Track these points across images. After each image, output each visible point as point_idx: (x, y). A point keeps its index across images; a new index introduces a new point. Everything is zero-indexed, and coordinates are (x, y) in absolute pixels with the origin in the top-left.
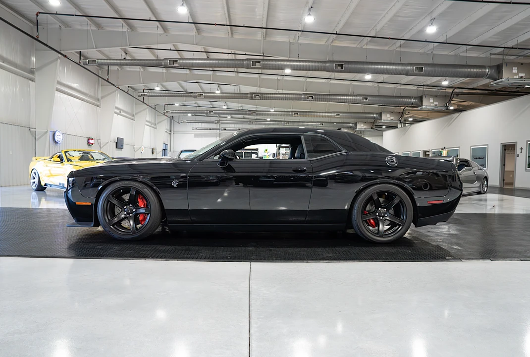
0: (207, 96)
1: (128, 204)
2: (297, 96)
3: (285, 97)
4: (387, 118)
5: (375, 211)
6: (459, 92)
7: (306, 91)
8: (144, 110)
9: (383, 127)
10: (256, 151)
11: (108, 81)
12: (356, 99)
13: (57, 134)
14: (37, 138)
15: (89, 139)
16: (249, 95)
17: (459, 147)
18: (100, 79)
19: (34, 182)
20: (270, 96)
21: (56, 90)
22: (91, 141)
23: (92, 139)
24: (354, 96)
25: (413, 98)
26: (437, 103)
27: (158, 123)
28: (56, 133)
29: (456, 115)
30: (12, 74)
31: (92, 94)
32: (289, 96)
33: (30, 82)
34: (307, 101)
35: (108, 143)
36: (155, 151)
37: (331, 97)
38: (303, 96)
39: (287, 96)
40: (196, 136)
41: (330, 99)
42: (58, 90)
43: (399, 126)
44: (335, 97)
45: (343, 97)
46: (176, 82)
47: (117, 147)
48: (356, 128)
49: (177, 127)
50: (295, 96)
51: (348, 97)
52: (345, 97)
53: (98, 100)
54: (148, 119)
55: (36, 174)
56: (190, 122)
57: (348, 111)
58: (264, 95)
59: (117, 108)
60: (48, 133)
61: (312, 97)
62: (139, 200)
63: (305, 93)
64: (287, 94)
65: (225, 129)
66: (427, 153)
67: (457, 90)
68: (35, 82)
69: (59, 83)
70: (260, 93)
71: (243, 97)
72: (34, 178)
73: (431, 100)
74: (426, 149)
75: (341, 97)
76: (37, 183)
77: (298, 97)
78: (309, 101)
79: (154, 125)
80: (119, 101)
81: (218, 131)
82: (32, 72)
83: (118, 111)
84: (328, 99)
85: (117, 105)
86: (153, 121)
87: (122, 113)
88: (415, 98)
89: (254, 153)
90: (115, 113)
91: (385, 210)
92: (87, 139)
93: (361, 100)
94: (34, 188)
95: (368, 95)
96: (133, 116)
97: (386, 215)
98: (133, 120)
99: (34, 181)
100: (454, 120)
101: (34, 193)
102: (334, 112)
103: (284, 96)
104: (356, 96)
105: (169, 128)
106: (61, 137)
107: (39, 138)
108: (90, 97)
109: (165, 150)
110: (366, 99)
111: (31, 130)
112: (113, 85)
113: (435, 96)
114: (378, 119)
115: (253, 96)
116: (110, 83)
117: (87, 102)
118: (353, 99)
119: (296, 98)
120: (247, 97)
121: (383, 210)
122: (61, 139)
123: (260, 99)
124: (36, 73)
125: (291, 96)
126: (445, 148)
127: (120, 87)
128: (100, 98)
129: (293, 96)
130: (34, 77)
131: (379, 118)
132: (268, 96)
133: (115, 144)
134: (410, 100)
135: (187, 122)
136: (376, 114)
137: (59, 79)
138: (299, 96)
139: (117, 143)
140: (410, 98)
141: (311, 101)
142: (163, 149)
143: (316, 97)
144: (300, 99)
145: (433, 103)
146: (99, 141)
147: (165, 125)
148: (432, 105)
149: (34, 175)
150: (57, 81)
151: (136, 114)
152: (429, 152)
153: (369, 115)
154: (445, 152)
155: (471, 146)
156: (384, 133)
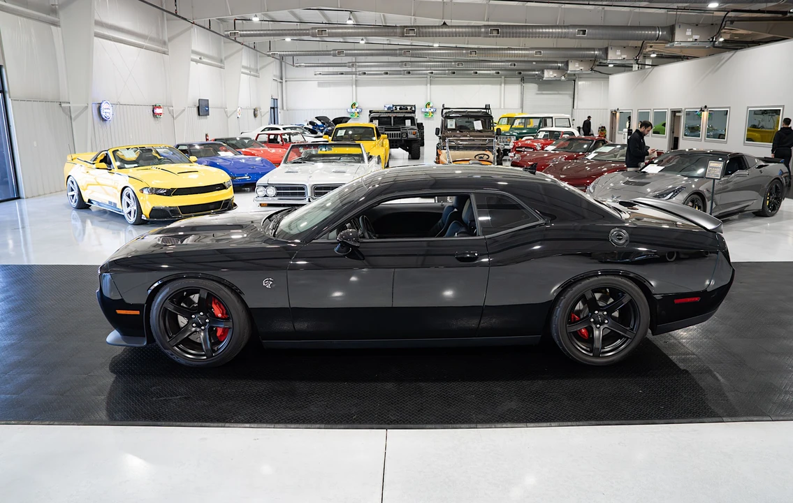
0: (332, 33)
1: (197, 311)
2: (474, 30)
3: (456, 32)
4: (615, 56)
5: (587, 316)
6: (734, 17)
7: (488, 20)
8: (238, 51)
9: (610, 66)
10: (413, 115)
11: (176, 15)
12: (568, 33)
13: (104, 106)
14: (73, 116)
15: (155, 107)
16: (398, 30)
17: (729, 108)
18: (165, 13)
19: (73, 196)
20: (431, 30)
21: (95, 36)
22: (157, 111)
23: (159, 107)
24: (565, 27)
25: (659, 28)
26: (697, 37)
27: (260, 69)
28: (103, 104)
29: (727, 55)
30: (22, 18)
31: (153, 35)
32: (461, 30)
33: (52, 27)
34: (490, 37)
35: (184, 110)
36: (258, 113)
37: (528, 30)
38: (483, 30)
39: (457, 30)
40: (321, 84)
41: (526, 33)
42: (97, 35)
43: (635, 67)
44: (534, 30)
45: (547, 30)
46: (286, 11)
47: (199, 115)
48: (567, 70)
49: (291, 72)
50: (470, 30)
51: (554, 30)
52: (551, 30)
53: (165, 43)
54: (245, 63)
55: (74, 183)
56: (311, 66)
57: (555, 46)
58: (421, 30)
59: (194, 52)
60: (90, 106)
61: (497, 31)
62: (214, 306)
63: (486, 23)
64: (459, 27)
65: (365, 73)
66: (677, 114)
67: (731, 14)
68: (59, 26)
69: (100, 24)
70: (415, 27)
71: (388, 33)
72: (72, 190)
73: (689, 33)
74: (676, 107)
75: (544, 30)
76: (77, 198)
77: (475, 32)
78: (493, 37)
79: (255, 72)
80: (198, 41)
81: (354, 76)
82: (53, 11)
83: (197, 58)
84: (523, 33)
85: (195, 48)
86: (252, 66)
87: (205, 60)
88: (663, 28)
89: (408, 118)
90: (193, 60)
91: (605, 313)
92: (151, 107)
93: (575, 34)
94: (75, 205)
95: (586, 26)
96: (221, 61)
97: (606, 321)
98: (221, 67)
99: (72, 193)
100: (724, 63)
101: (75, 213)
102: (532, 49)
103: (454, 30)
104: (568, 27)
105: (278, 73)
106: (111, 111)
107: (77, 116)
108: (151, 40)
109: (274, 108)
110: (584, 32)
111: (63, 105)
112: (185, 19)
113: (696, 26)
114: (601, 58)
115: (405, 31)
116: (179, 17)
117: (147, 48)
118: (562, 33)
119: (472, 32)
120: (396, 33)
121: (601, 313)
122: (111, 113)
123: (416, 36)
124: (61, 13)
125: (464, 30)
126: (706, 107)
127: (196, 21)
128: (167, 40)
129: (467, 30)
130: (58, 20)
131: (603, 56)
132: (427, 30)
133: (196, 110)
134: (653, 32)
135: (305, 66)
136: (599, 50)
137: (97, 18)
138: (477, 30)
139: (198, 107)
140: (654, 28)
141: (497, 37)
142: (271, 108)
143: (505, 30)
144: (478, 35)
145: (691, 36)
146: (171, 108)
147: (272, 69)
148: (689, 40)
149: (71, 185)
150: (95, 21)
151: (225, 58)
152: (680, 112)
153: (588, 52)
154: (705, 115)
155: (748, 108)
156: (611, 77)
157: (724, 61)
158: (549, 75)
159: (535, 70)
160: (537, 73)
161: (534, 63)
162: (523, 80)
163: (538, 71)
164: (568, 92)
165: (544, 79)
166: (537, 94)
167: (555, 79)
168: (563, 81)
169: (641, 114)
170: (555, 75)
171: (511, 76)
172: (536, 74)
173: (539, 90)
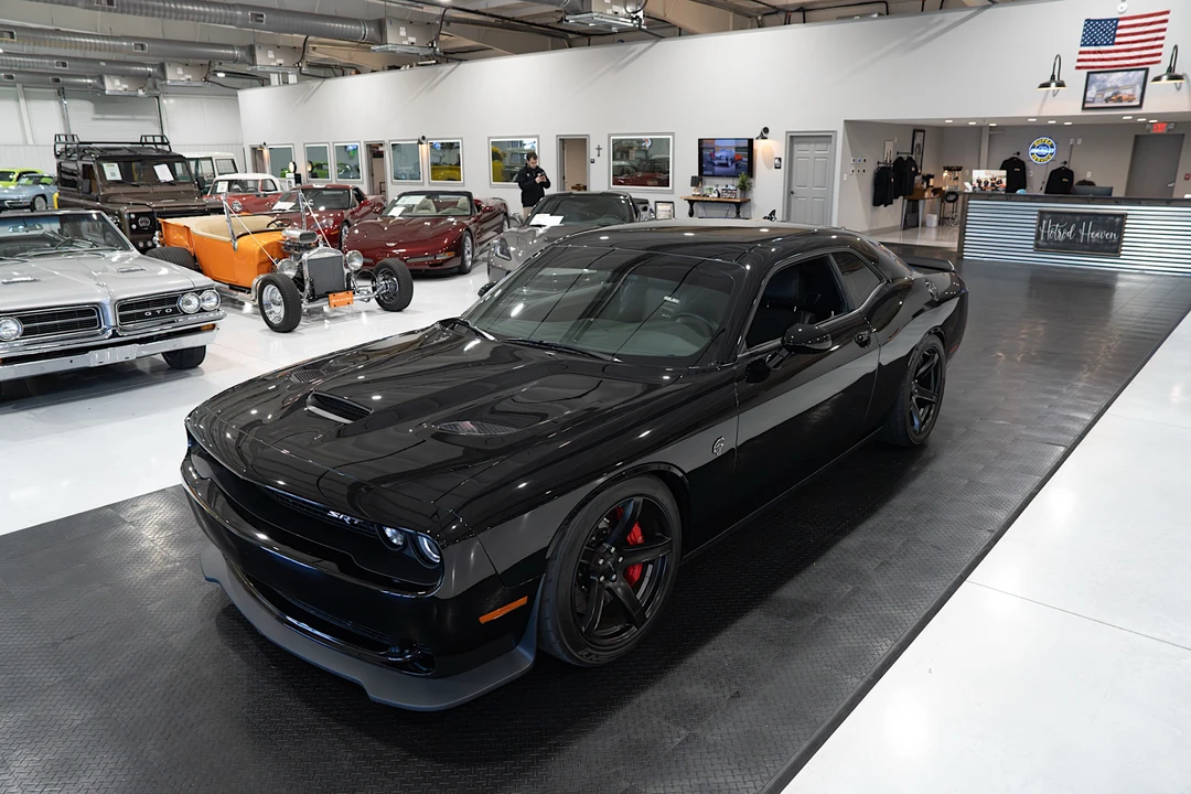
4: (268, 61)
6: (453, 17)
12: (235, 17)
25: (365, 22)
29: (447, 68)
48: (165, 79)
51: (213, 10)
52: (207, 10)
66: (377, 149)
67: (449, 13)
73: (403, 32)
74: (374, 138)
88: (369, 23)
91: (916, 381)
93: (247, 20)
95: (270, 10)
102: (135, 38)
104: (233, 6)
110: (261, 18)
118: (225, 16)
126: (424, 138)
136: (241, 48)
140: (357, 21)
145: (406, 38)
148: (403, 43)
152: (382, 145)
153: (217, 51)
154: (424, 149)
155: (489, 138)
156: (240, 93)
157: (442, 75)
158: (113, 85)
159: (86, 77)
160: (89, 81)
161: (103, 64)
162: (62, 93)
163: (91, 78)
164: (152, 117)
165: (107, 92)
166: (96, 119)
167: (126, 93)
168: (142, 97)
169: (310, 151)
170: (126, 86)
171: (39, 85)
172: (90, 84)
173: (97, 113)
